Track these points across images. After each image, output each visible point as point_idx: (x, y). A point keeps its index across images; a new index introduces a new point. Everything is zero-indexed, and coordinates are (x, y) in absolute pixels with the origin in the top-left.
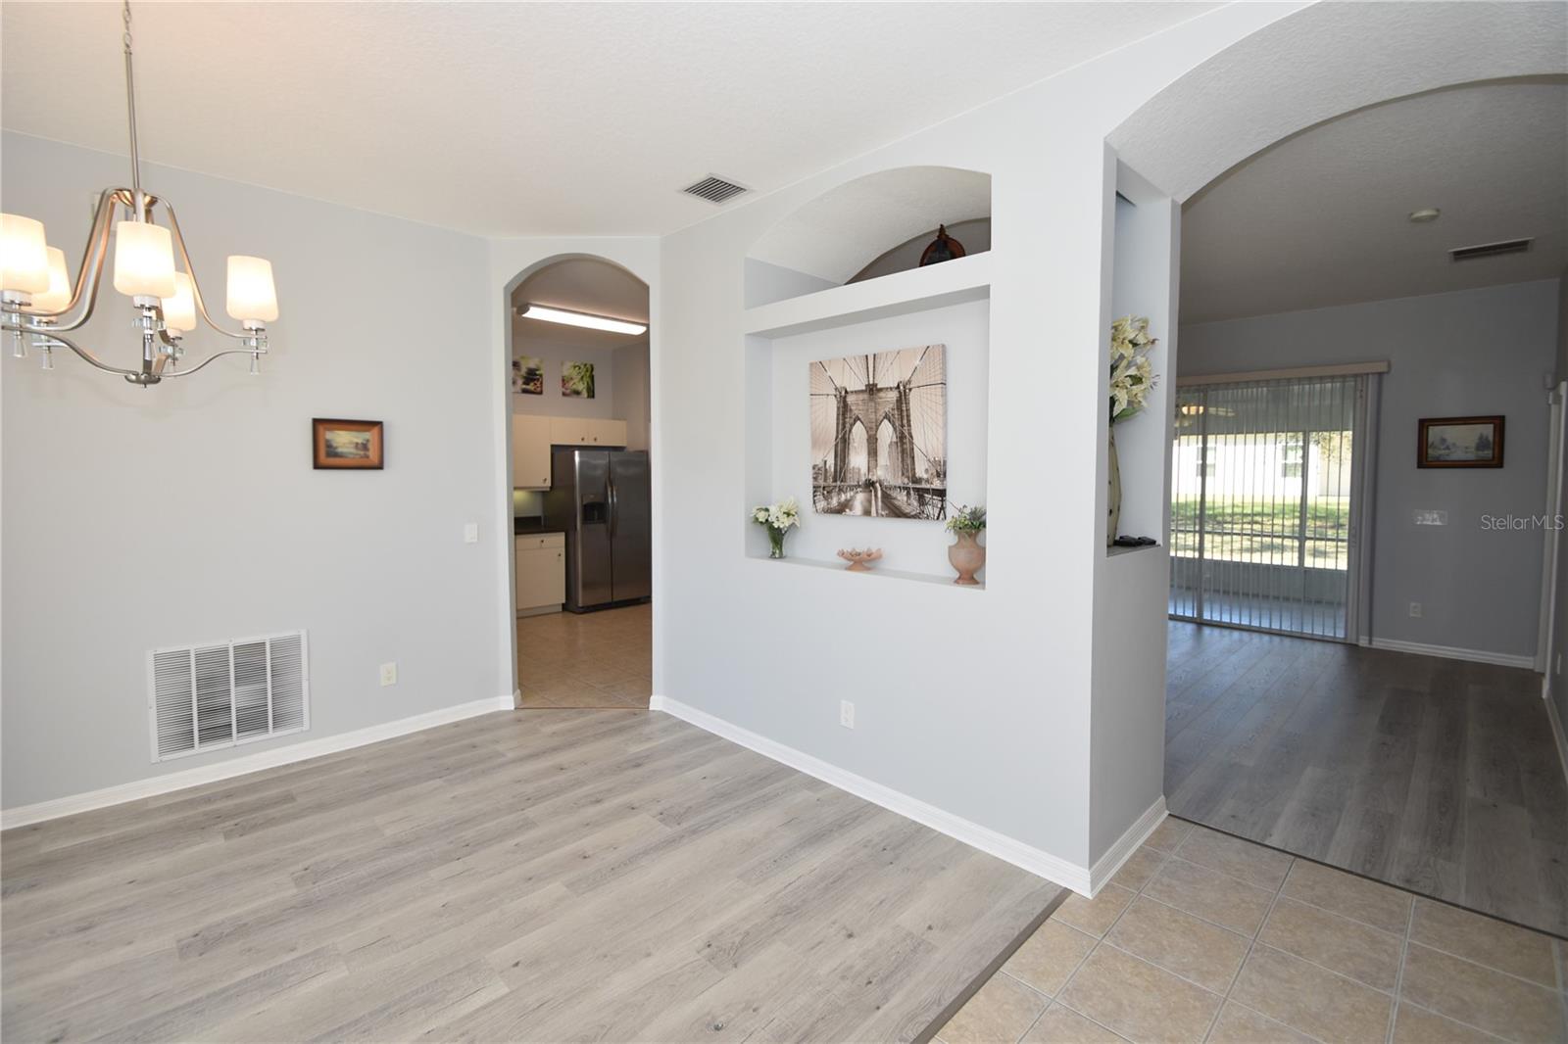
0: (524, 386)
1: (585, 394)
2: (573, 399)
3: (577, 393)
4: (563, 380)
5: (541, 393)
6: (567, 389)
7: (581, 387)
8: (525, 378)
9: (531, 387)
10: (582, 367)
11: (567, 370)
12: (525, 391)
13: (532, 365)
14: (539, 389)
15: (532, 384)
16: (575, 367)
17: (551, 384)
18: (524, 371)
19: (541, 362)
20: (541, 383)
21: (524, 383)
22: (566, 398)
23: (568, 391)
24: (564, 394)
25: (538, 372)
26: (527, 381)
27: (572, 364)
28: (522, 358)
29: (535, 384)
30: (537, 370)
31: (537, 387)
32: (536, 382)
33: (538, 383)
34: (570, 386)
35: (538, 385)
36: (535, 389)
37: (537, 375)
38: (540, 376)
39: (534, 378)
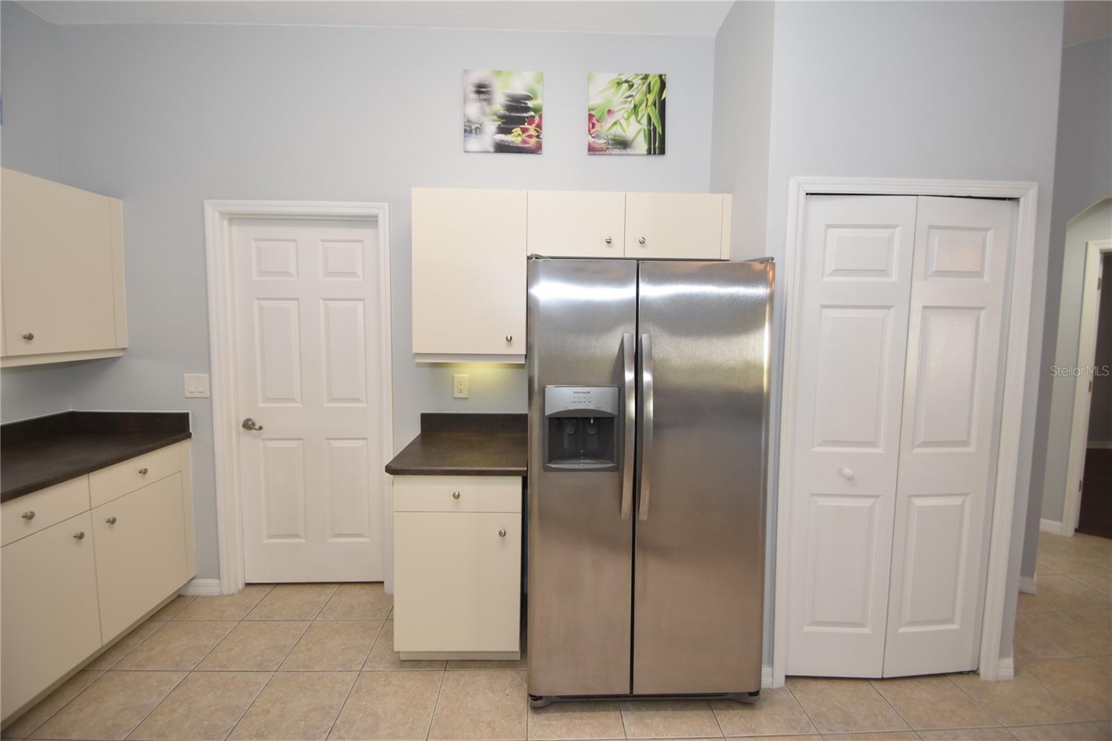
0: (501, 137)
1: (641, 145)
2: (615, 162)
3: (623, 144)
4: (591, 116)
5: (539, 148)
6: (597, 137)
7: (634, 130)
8: (501, 117)
9: (515, 138)
10: (637, 82)
11: (601, 92)
12: (501, 148)
13: (519, 89)
14: (533, 141)
15: (517, 130)
16: (619, 84)
17: (562, 130)
18: (499, 102)
19: (540, 79)
20: (539, 126)
21: (505, 130)
22: (596, 160)
23: (601, 142)
24: (592, 149)
25: (530, 104)
26: (507, 123)
27: (614, 76)
28: (499, 73)
29: (524, 131)
30: (529, 98)
31: (530, 136)
32: (526, 126)
33: (532, 130)
34: (607, 129)
35: (532, 132)
36: (524, 142)
37: (527, 109)
38: (539, 111)
39: (521, 116)
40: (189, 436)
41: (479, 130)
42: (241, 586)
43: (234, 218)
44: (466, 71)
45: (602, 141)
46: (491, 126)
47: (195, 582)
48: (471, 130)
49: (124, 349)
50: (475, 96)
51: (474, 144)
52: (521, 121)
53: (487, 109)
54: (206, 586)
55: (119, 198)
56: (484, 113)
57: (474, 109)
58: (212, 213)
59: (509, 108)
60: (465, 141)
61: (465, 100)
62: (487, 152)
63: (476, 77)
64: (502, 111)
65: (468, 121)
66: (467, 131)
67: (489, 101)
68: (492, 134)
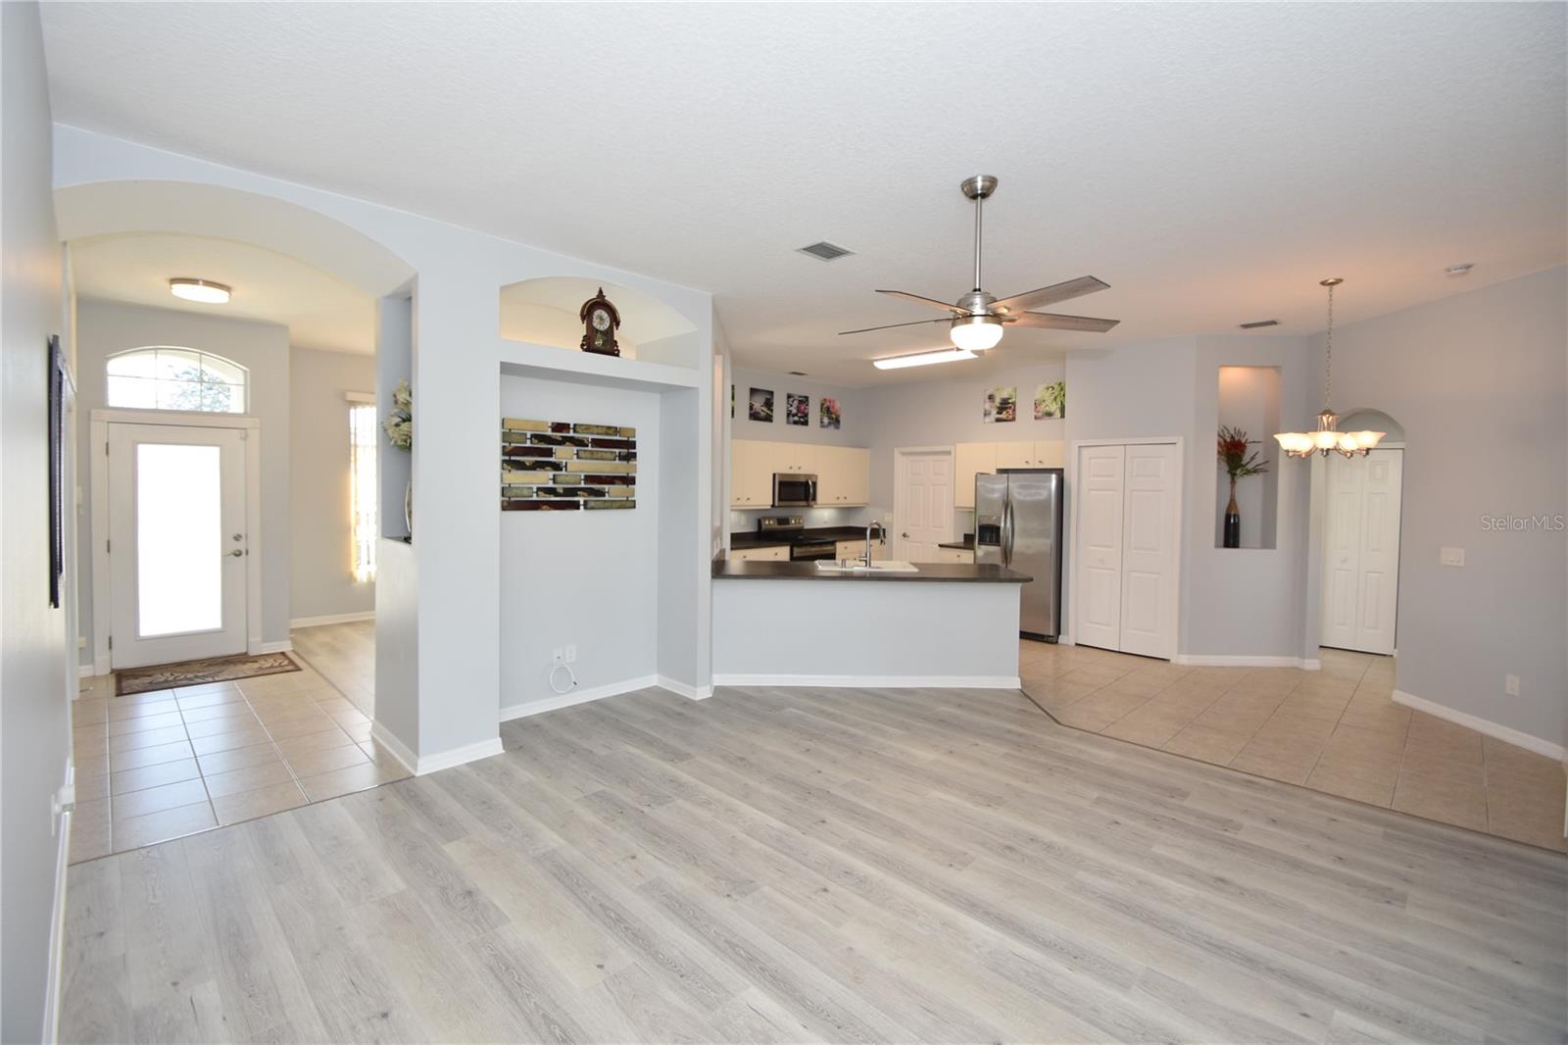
0: (998, 416)
1: (1058, 414)
2: (1047, 421)
3: (1049, 414)
4: (1036, 403)
5: (1014, 419)
6: (1038, 412)
7: (1054, 408)
8: (998, 408)
9: (1004, 415)
10: (1056, 387)
11: (1040, 392)
12: (998, 420)
13: (1006, 396)
14: (1011, 417)
15: (1005, 412)
16: (1048, 389)
17: (1024, 410)
18: (998, 402)
19: (1014, 390)
20: (1014, 410)
21: (999, 413)
22: (1039, 421)
23: (1040, 414)
24: (1036, 418)
25: (1010, 401)
26: (1000, 410)
27: (1046, 385)
28: (998, 390)
29: (1008, 412)
30: (1010, 398)
31: (1011, 414)
33: (1010, 411)
34: (1043, 408)
36: (1007, 417)
37: (1009, 403)
38: (1014, 403)
39: (1005, 407)
40: (884, 537)
41: (989, 414)
43: (903, 454)
44: (985, 391)
46: (994, 412)
48: (987, 414)
49: (865, 504)
50: (987, 400)
51: (987, 419)
52: (1007, 408)
53: (993, 405)
55: (868, 448)
56: (991, 407)
57: (987, 406)
58: (896, 451)
59: (1001, 404)
60: (984, 418)
61: (985, 402)
62: (993, 422)
63: (988, 393)
64: (998, 405)
65: (985, 411)
66: (985, 415)
67: (993, 402)
68: (994, 414)
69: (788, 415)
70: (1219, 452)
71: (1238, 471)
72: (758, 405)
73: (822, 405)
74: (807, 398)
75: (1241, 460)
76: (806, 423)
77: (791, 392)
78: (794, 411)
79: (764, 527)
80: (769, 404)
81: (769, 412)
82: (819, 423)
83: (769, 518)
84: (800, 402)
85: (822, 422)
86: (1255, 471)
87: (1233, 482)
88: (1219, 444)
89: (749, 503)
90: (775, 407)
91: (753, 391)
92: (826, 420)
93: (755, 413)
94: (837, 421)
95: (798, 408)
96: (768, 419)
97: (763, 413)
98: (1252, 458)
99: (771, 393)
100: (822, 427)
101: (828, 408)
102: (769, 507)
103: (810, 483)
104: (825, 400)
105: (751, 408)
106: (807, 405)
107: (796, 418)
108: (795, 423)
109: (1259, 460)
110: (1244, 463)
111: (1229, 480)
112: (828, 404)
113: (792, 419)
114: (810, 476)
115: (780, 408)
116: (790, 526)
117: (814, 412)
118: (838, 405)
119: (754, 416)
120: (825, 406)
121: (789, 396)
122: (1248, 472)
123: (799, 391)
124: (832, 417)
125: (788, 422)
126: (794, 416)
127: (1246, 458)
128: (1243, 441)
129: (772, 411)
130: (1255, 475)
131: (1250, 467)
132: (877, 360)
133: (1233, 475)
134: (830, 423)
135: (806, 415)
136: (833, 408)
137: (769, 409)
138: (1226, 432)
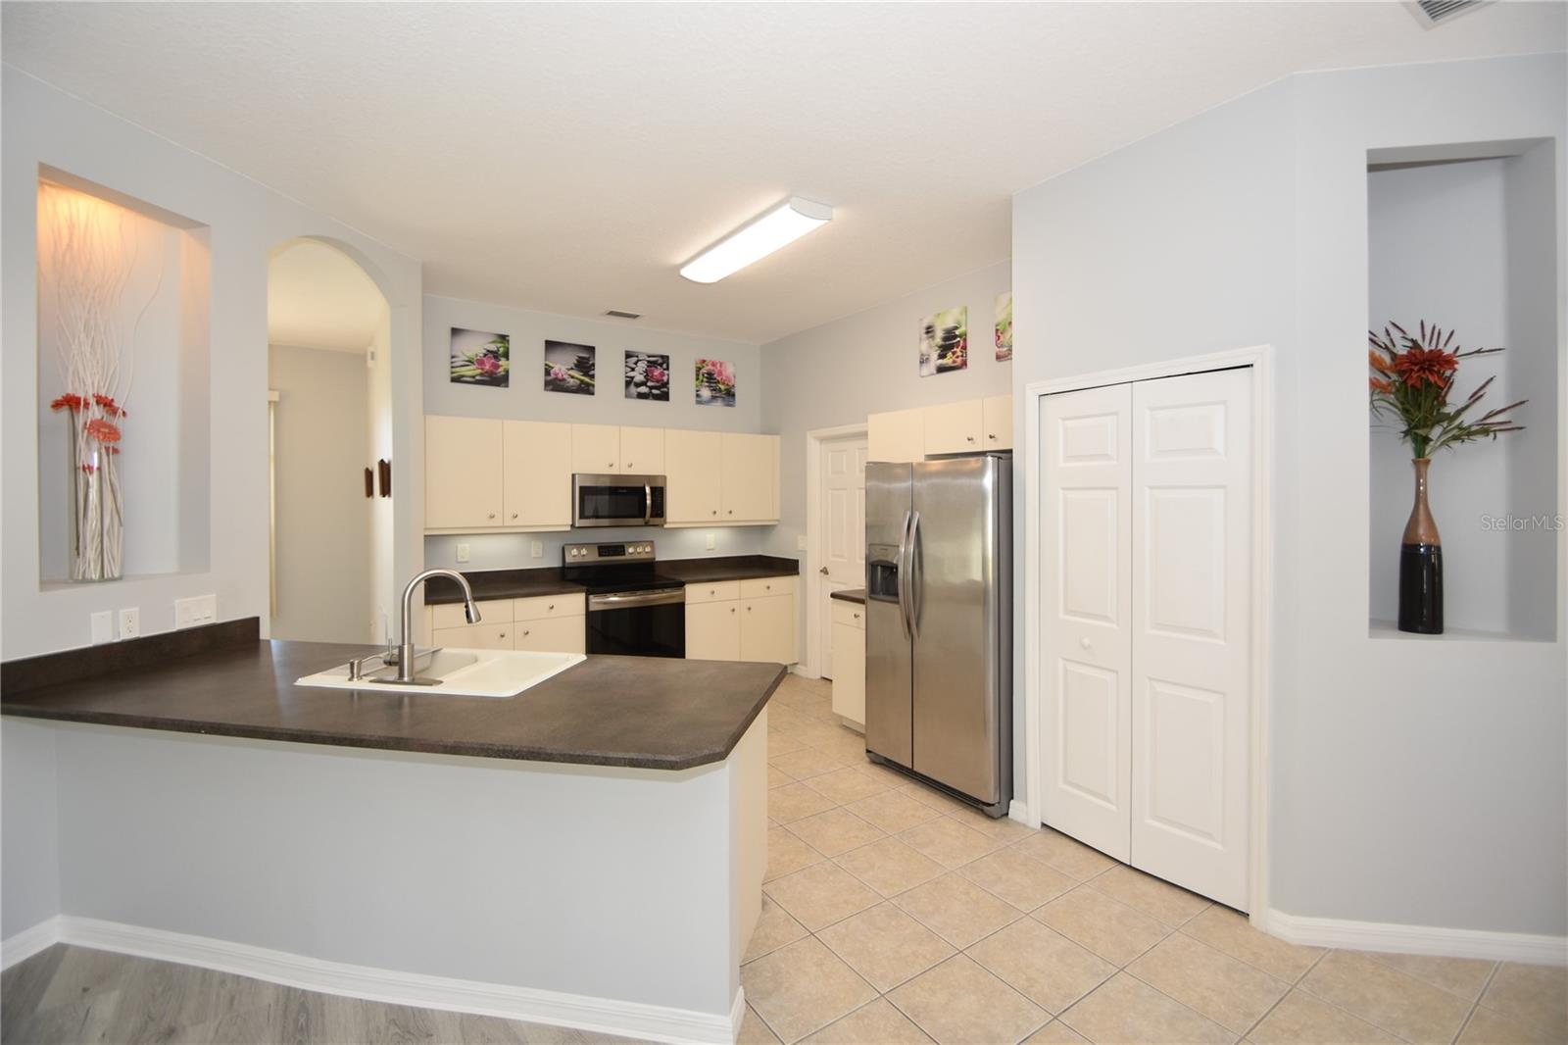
0: (941, 361)
4: (997, 330)
5: (964, 364)
6: (1002, 346)
8: (940, 347)
9: (948, 361)
11: (1004, 309)
12: (941, 369)
13: (950, 324)
14: (959, 360)
15: (950, 354)
17: (980, 346)
18: (939, 334)
19: (963, 312)
20: (964, 348)
21: (942, 356)
22: (1002, 364)
23: (1004, 351)
24: (999, 357)
25: (957, 332)
26: (944, 350)
28: (939, 314)
29: (954, 353)
30: (956, 328)
31: (958, 357)
32: (955, 349)
33: (958, 350)
34: (1008, 337)
35: (959, 354)
36: (954, 362)
37: (956, 337)
38: (964, 336)
39: (952, 343)
40: (798, 573)
41: (928, 360)
42: (818, 677)
43: (823, 440)
44: (921, 320)
45: (1005, 349)
46: (934, 355)
47: (798, 666)
48: (923, 361)
49: (777, 520)
50: (925, 336)
51: (925, 370)
52: (952, 346)
53: (934, 343)
54: (800, 670)
55: (777, 434)
56: (931, 347)
57: (924, 346)
58: (810, 435)
59: (945, 339)
60: (920, 369)
61: (921, 341)
62: (933, 374)
63: (925, 324)
64: (940, 342)
65: (922, 355)
66: (922, 362)
67: (933, 337)
68: (935, 361)
69: (628, 384)
70: (1374, 385)
71: (1436, 432)
72: (563, 366)
73: (699, 369)
74: (665, 359)
75: (1444, 403)
76: (665, 397)
77: (630, 349)
78: (639, 378)
79: (567, 560)
80: (585, 365)
81: (587, 379)
82: (694, 399)
83: (579, 546)
84: (652, 364)
85: (698, 396)
86: (1484, 429)
87: (1421, 461)
88: (1375, 362)
89: (516, 522)
90: (597, 372)
91: (551, 346)
92: (706, 393)
93: (556, 379)
94: (729, 395)
95: (647, 374)
96: (586, 389)
97: (572, 380)
98: (1476, 397)
99: (591, 350)
100: (698, 402)
101: (710, 377)
102: (569, 529)
103: (648, 490)
104: (704, 361)
105: (547, 372)
106: (667, 369)
107: (643, 389)
108: (641, 396)
109: (1496, 398)
110: (1450, 409)
111: (1412, 455)
112: (710, 367)
113: (633, 390)
114: (650, 478)
115: (609, 372)
116: (627, 557)
117: (681, 380)
118: (729, 370)
119: (554, 384)
120: (703, 371)
121: (628, 355)
122: (1465, 434)
123: (648, 345)
124: (717, 387)
125: (628, 396)
126: (638, 385)
127: (1455, 399)
128: (1448, 351)
129: (592, 377)
130: (1480, 439)
131: (1469, 419)
132: (683, 265)
133: (1421, 443)
134: (714, 398)
135: (666, 384)
136: (720, 373)
137: (586, 374)
138: (1396, 335)
